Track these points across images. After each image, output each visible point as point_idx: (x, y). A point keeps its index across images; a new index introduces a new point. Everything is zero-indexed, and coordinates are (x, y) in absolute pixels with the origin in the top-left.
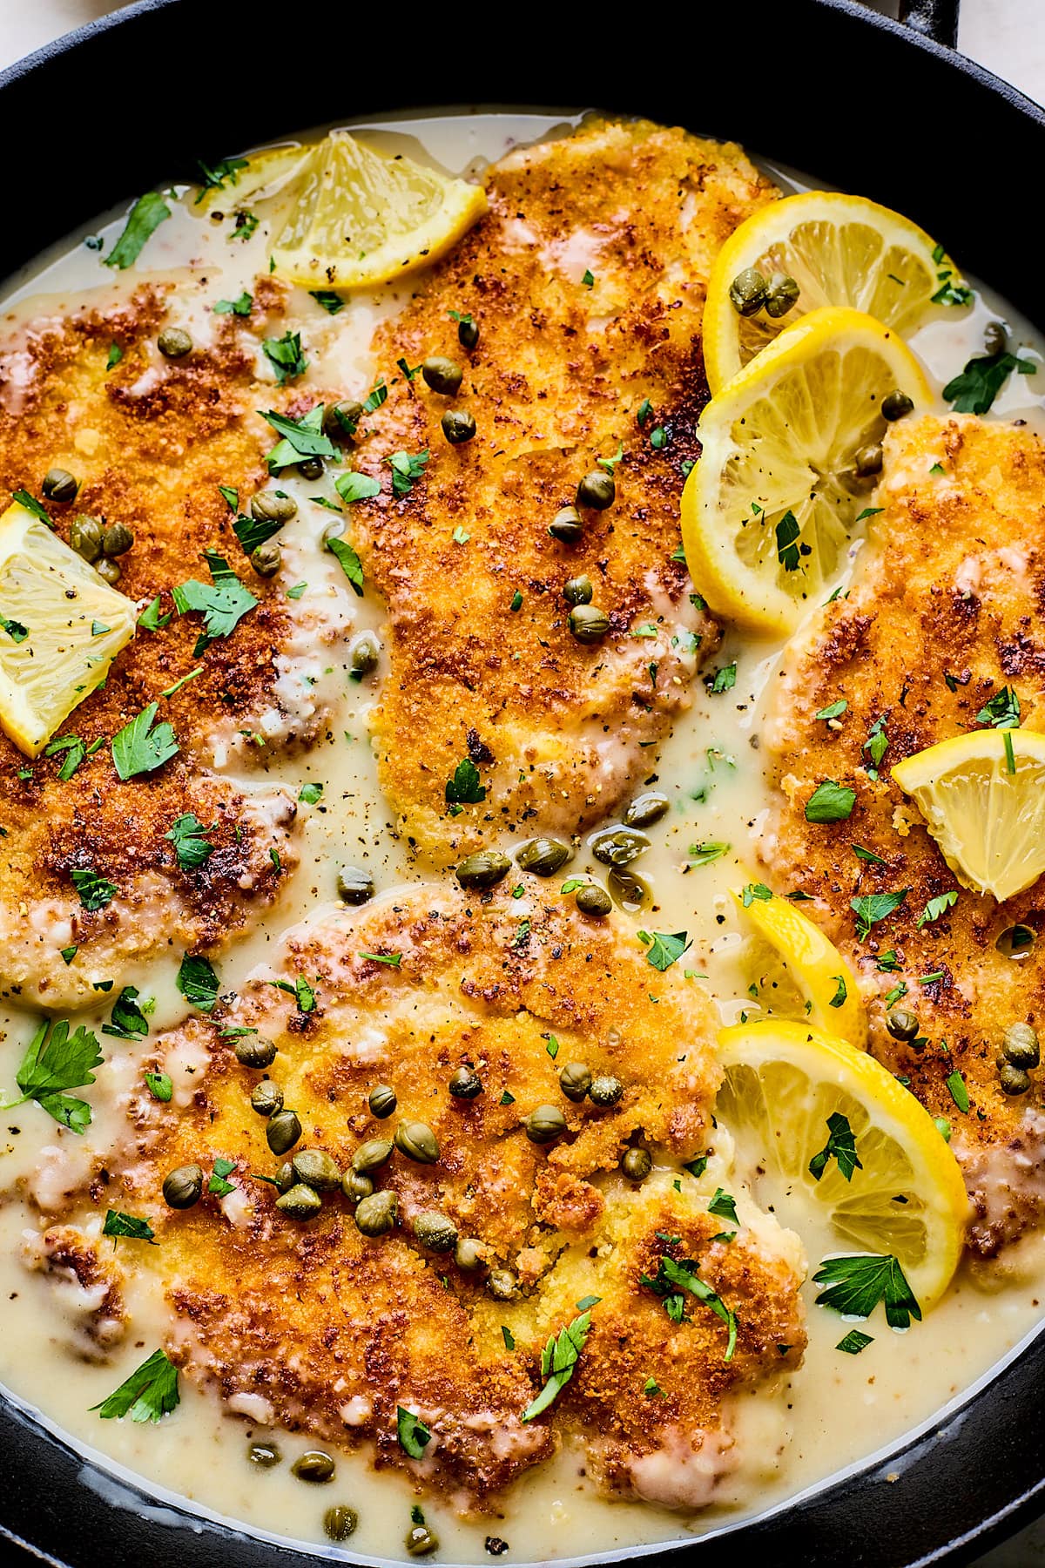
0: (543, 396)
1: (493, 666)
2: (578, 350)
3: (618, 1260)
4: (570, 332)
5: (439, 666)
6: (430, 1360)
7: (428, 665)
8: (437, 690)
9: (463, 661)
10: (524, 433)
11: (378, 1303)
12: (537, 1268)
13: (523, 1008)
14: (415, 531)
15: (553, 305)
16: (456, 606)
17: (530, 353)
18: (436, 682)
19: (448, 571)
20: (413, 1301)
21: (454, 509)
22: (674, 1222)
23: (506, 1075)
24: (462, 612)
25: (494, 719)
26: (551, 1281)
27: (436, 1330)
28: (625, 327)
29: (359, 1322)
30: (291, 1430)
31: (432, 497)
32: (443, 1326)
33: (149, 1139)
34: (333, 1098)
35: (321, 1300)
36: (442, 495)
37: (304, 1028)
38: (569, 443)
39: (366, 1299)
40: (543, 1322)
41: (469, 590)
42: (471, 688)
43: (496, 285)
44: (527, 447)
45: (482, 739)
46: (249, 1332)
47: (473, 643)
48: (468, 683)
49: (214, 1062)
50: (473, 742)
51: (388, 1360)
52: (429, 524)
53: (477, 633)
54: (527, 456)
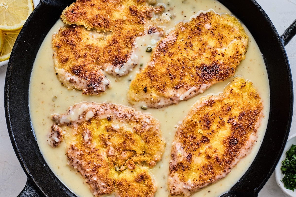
0: (193, 50)
1: (157, 80)
2: (203, 48)
3: (135, 174)
4: (203, 44)
5: (150, 75)
6: (101, 173)
7: (148, 74)
8: (147, 78)
9: (153, 77)
10: (186, 53)
11: (98, 162)
12: (123, 169)
13: (140, 135)
14: (162, 55)
15: (205, 39)
16: (158, 69)
17: (196, 43)
18: (147, 77)
19: (161, 64)
20: (103, 164)
21: (169, 56)
22: (145, 174)
23: (133, 143)
24: (158, 71)
25: (151, 87)
26: (124, 172)
27: (104, 170)
28: (211, 50)
29: (95, 163)
30: (78, 171)
31: (168, 52)
32: (105, 170)
33: (80, 122)
34: (107, 131)
35: (91, 157)
36: (169, 53)
37: (109, 120)
38: (191, 59)
39: (97, 161)
40: (120, 176)
41: (161, 69)
42: (151, 81)
43: (200, 30)
44: (185, 55)
45: (147, 89)
46: (79, 156)
47: (156, 75)
48: (151, 80)
49: (94, 117)
50: (146, 88)
51: (96, 170)
52: (164, 55)
53: (158, 75)
54: (184, 56)
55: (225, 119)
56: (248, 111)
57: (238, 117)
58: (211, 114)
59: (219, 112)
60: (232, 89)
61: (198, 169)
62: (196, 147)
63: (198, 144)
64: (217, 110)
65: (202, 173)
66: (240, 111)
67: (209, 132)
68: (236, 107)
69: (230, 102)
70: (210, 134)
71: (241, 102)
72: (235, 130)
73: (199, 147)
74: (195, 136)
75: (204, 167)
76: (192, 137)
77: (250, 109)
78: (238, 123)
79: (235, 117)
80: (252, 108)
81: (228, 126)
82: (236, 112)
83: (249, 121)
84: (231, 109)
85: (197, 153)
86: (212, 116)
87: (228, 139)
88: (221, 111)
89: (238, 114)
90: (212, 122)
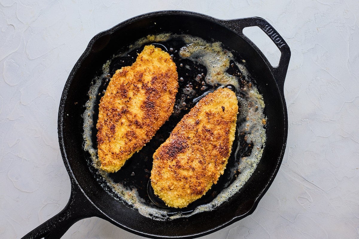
55: (140, 85)
56: (160, 74)
57: (151, 81)
58: (126, 84)
59: (133, 80)
60: (142, 57)
61: (123, 137)
62: (117, 118)
63: (119, 115)
64: (131, 78)
65: (126, 140)
66: (152, 76)
67: (127, 100)
68: (147, 74)
69: (141, 69)
70: (128, 101)
71: (151, 68)
72: (150, 94)
73: (120, 118)
74: (115, 108)
75: (127, 134)
76: (113, 109)
77: (161, 73)
78: (152, 87)
79: (148, 82)
80: (163, 71)
81: (143, 92)
82: (148, 78)
83: (163, 84)
84: (143, 75)
85: (119, 123)
86: (127, 85)
87: (145, 103)
88: (134, 79)
89: (151, 79)
90: (128, 90)
